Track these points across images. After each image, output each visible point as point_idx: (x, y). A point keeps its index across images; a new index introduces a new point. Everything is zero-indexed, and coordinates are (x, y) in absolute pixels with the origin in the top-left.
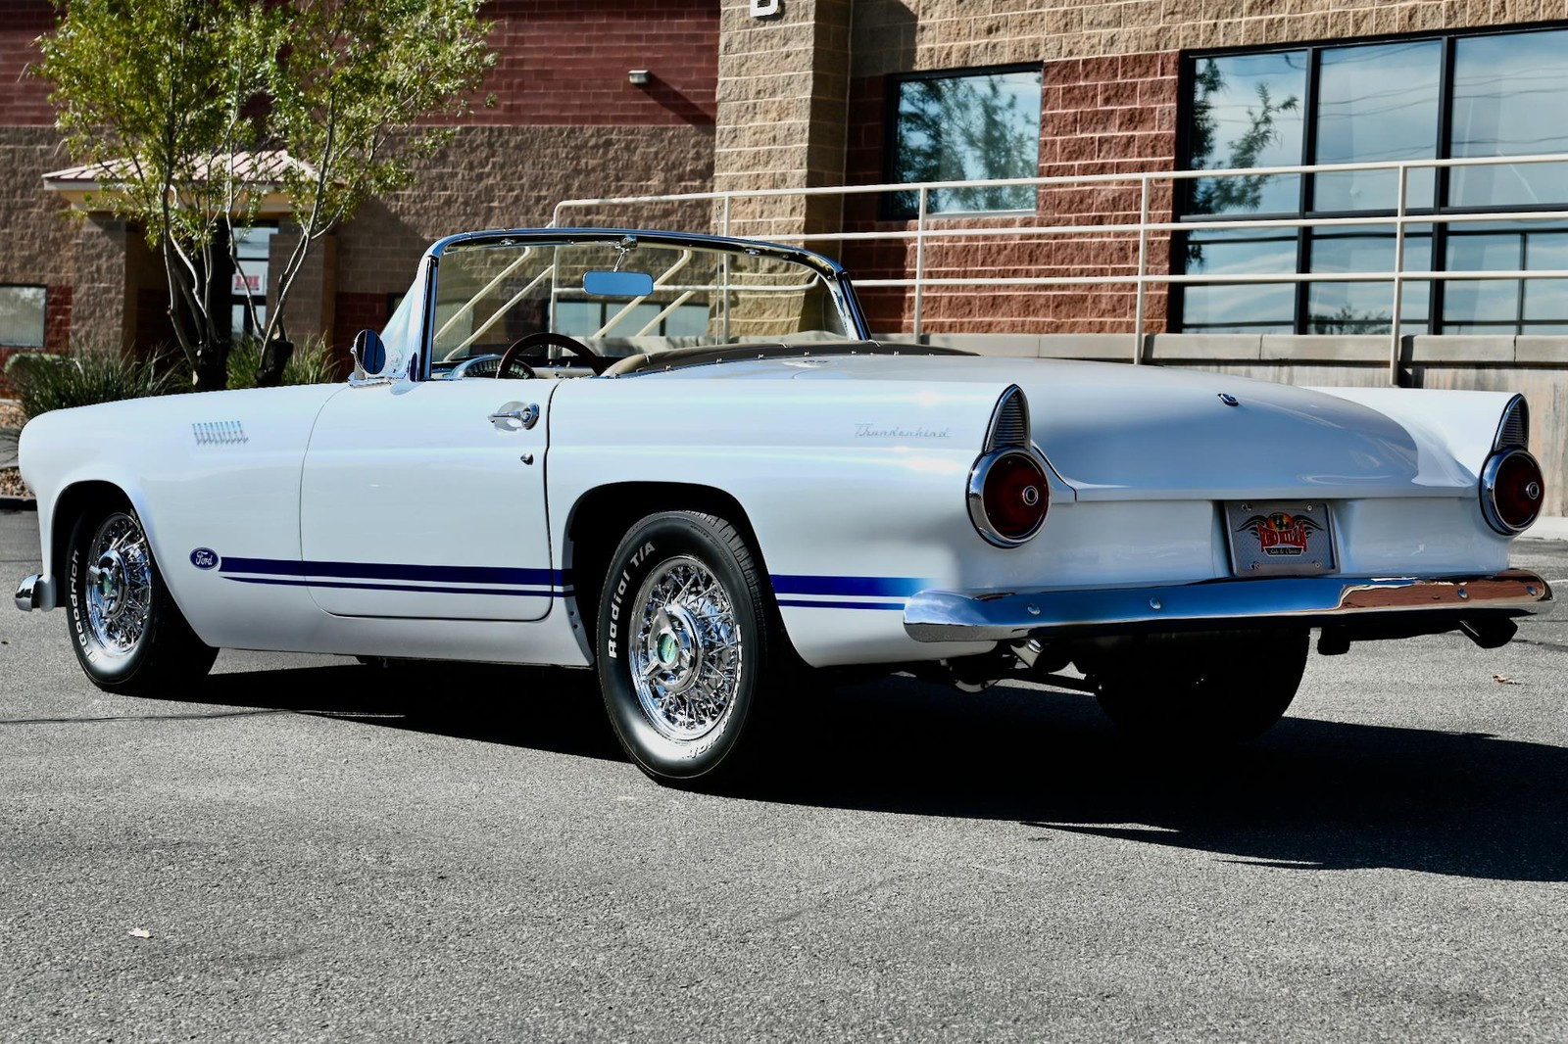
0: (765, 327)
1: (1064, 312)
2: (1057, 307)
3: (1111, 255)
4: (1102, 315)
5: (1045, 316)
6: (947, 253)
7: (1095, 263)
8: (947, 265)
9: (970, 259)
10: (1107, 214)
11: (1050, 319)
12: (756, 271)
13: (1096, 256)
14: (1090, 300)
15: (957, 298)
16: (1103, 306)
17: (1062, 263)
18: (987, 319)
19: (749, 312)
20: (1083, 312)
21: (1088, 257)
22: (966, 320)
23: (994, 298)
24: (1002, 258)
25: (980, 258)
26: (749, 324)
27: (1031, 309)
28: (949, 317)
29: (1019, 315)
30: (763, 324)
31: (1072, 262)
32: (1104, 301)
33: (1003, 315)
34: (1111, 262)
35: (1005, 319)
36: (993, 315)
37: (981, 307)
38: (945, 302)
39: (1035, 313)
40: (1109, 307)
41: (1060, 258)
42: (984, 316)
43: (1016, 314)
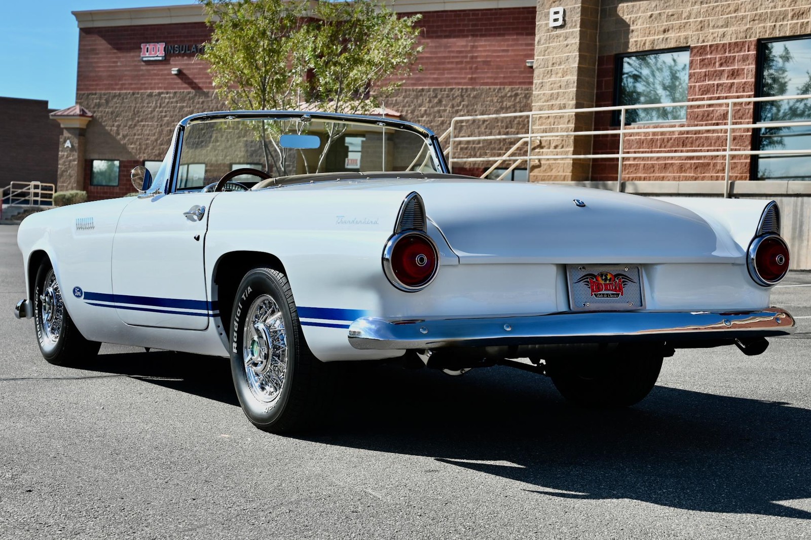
0: (553, 178)
1: (699, 171)
2: (696, 168)
3: (722, 142)
4: (718, 172)
5: (690, 173)
6: (643, 142)
7: (715, 146)
8: (643, 148)
9: (654, 144)
10: (720, 121)
11: (692, 175)
12: (549, 148)
13: (715, 143)
14: (712, 165)
15: (647, 164)
16: (718, 168)
17: (698, 147)
18: (662, 175)
19: (545, 170)
20: (708, 171)
21: (711, 143)
22: (652, 175)
23: (666, 164)
24: (669, 144)
25: (659, 145)
26: (545, 176)
27: (683, 169)
28: (644, 173)
29: (677, 173)
30: (552, 176)
31: (703, 146)
32: (718, 165)
33: (670, 173)
34: (722, 146)
35: (670, 175)
36: (665, 172)
37: (659, 168)
38: (642, 166)
39: (685, 171)
40: (721, 168)
41: (697, 144)
42: (661, 173)
43: (676, 172)
